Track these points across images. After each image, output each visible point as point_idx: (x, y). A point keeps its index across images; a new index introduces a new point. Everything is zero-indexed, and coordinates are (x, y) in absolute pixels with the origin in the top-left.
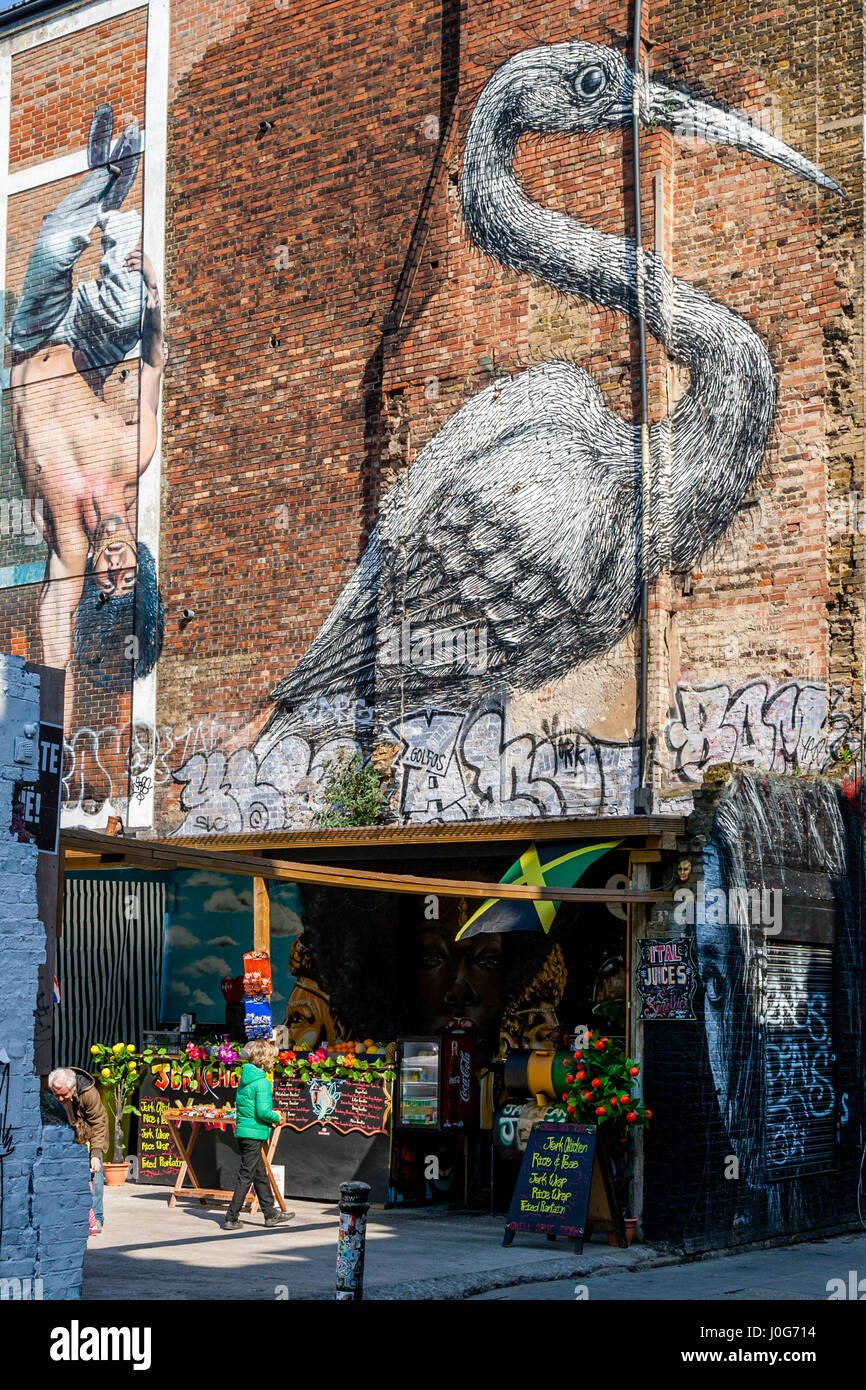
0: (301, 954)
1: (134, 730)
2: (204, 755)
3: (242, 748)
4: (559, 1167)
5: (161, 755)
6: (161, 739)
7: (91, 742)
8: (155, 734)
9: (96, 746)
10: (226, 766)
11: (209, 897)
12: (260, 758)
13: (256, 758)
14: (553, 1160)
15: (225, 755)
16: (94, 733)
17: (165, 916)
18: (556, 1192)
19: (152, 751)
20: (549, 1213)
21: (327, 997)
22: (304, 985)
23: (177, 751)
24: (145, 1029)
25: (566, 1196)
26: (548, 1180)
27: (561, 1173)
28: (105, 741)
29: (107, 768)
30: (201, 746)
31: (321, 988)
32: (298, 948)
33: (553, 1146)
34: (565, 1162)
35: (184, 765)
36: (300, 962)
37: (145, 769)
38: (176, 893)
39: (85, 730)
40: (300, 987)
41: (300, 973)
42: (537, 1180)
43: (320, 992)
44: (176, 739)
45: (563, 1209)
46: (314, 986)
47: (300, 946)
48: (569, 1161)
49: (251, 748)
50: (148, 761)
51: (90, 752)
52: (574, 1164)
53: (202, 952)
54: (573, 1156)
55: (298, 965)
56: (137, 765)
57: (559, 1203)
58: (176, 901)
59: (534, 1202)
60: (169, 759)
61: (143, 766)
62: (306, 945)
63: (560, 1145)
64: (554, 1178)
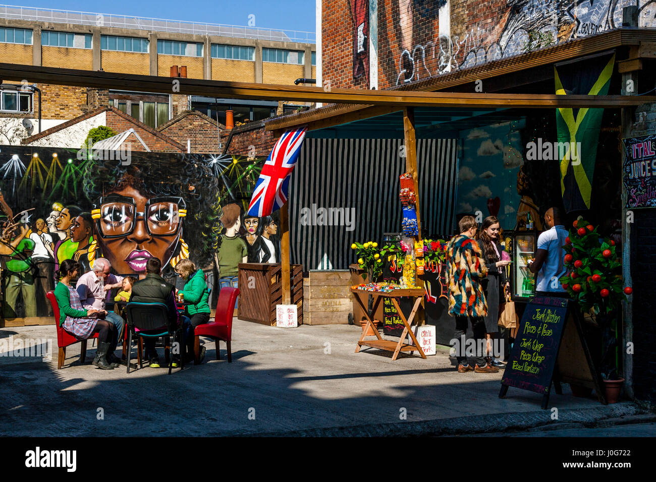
0: (523, 180)
1: (440, 41)
2: (474, 52)
3: (494, 43)
4: (540, 334)
5: (453, 55)
6: (453, 45)
7: (421, 53)
8: (450, 42)
9: (424, 56)
10: (486, 57)
11: (479, 146)
12: (503, 48)
13: (501, 48)
14: (537, 328)
15: (485, 49)
16: (422, 47)
17: (458, 160)
18: (536, 355)
19: (449, 54)
20: (528, 373)
21: (538, 209)
22: (525, 201)
23: (461, 52)
24: (386, 232)
25: (540, 359)
26: (532, 344)
27: (541, 339)
28: (427, 51)
29: (429, 68)
30: (472, 46)
31: (534, 202)
32: (521, 176)
33: (539, 317)
34: (544, 331)
35: (465, 60)
36: (522, 185)
37: (446, 66)
38: (463, 145)
39: (419, 46)
40: (523, 202)
41: (523, 193)
42: (525, 345)
43: (533, 205)
44: (461, 43)
45: (538, 369)
46: (530, 201)
47: (522, 173)
48: (546, 329)
49: (498, 42)
50: (447, 61)
51: (421, 61)
52: (550, 332)
53: (477, 183)
54: (550, 326)
55: (521, 187)
56: (442, 64)
57: (536, 364)
58: (463, 151)
59: (521, 362)
60: (458, 58)
61: (445, 64)
62: (525, 173)
63: (543, 315)
64: (535, 344)
